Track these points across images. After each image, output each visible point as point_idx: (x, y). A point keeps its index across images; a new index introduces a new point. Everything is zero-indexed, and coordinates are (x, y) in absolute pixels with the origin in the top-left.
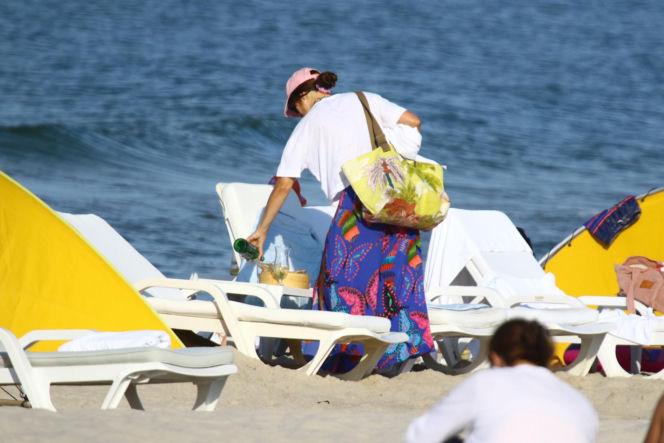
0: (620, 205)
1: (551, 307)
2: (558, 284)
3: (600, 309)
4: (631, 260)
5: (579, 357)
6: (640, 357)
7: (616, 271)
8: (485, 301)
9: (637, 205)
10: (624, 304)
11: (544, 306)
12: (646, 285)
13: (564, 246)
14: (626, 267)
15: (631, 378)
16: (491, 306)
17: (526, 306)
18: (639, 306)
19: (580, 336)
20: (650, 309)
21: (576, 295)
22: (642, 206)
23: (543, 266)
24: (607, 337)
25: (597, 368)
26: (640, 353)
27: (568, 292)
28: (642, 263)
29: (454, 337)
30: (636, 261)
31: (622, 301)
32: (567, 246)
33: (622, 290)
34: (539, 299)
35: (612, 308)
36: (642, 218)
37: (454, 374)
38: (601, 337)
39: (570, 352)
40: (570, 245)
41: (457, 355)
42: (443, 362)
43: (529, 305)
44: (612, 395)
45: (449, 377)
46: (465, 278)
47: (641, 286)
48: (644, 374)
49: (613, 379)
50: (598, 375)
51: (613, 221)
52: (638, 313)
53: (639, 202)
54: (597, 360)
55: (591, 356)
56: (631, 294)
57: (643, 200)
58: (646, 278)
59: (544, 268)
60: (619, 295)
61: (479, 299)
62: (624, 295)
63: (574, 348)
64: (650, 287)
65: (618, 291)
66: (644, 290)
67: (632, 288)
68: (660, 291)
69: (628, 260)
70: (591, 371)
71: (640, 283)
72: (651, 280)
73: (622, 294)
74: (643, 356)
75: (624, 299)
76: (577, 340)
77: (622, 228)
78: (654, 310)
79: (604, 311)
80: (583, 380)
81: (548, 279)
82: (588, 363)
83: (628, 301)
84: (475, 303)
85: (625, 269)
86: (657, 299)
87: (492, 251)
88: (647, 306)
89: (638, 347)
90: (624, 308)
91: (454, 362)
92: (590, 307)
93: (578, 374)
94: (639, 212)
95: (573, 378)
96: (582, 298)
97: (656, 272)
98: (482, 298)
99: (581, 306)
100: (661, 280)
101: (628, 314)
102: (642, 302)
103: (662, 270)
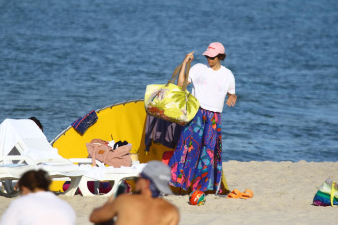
0: (88, 115)
1: (56, 164)
2: (60, 153)
3: (79, 164)
4: (93, 141)
5: (70, 187)
6: (99, 186)
7: (87, 146)
8: (24, 162)
9: (96, 115)
10: (91, 162)
11: (52, 164)
12: (101, 152)
13: (62, 135)
15: (94, 197)
16: (27, 164)
17: (44, 164)
18: (98, 162)
19: (70, 177)
20: (103, 164)
21: (68, 158)
22: (98, 115)
23: (52, 145)
24: (83, 177)
25: (78, 192)
26: (99, 184)
27: (64, 157)
28: (99, 142)
29: (10, 179)
30: (96, 141)
31: (90, 160)
32: (63, 135)
33: (89, 155)
34: (51, 160)
35: (85, 164)
36: (99, 121)
37: (10, 197)
38: (80, 177)
39: (66, 185)
40: (64, 135)
41: (11, 188)
42: (5, 192)
43: (46, 163)
44: (86, 204)
45: (8, 199)
46: (15, 152)
47: (99, 153)
48: (101, 194)
49: (86, 197)
50: (79, 195)
51: (85, 123)
52: (97, 166)
53: (97, 113)
54: (78, 189)
55: (76, 187)
56: (94, 157)
57: (98, 112)
58: (101, 149)
59: (52, 146)
60: (88, 158)
61: (22, 161)
62: (91, 157)
63: (67, 183)
64: (103, 153)
65: (88, 155)
66: (100, 155)
67: (94, 154)
68: (107, 155)
69: (92, 141)
70: (76, 194)
71: (98, 151)
72: (103, 150)
73: (89, 157)
74: (100, 186)
75: (91, 159)
76: (69, 179)
77: (89, 125)
78: (105, 164)
79: (81, 165)
80: (72, 198)
81: (54, 151)
82: (74, 190)
83: (92, 161)
84: (20, 163)
85: (91, 145)
86: (106, 159)
87: (27, 139)
88: (102, 162)
89: (98, 182)
90: (91, 164)
91: (10, 192)
92: (74, 163)
93: (69, 195)
94: (97, 118)
95: (67, 197)
96: (71, 160)
97: (105, 146)
98: (23, 161)
99: (70, 163)
100: (108, 150)
101: (93, 166)
102: (99, 161)
103: (108, 145)
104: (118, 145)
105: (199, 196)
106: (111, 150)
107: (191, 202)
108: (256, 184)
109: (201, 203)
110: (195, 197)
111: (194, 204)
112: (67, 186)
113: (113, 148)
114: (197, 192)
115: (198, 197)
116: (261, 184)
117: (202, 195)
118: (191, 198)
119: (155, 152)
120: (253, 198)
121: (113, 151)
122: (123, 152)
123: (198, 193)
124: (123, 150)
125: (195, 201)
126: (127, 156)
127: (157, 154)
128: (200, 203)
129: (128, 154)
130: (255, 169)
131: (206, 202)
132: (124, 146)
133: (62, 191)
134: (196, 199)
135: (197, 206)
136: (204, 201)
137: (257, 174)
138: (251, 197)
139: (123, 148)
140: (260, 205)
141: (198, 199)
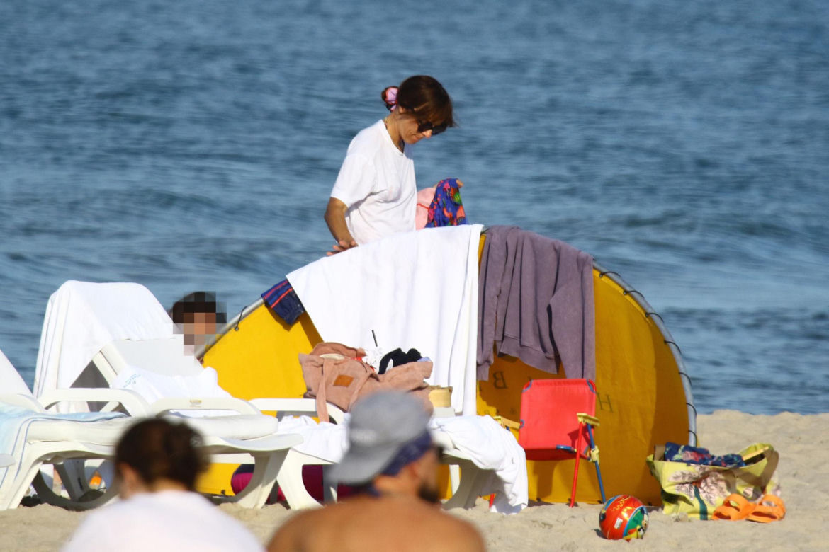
1: (212, 414)
2: (222, 383)
3: (280, 415)
4: (322, 348)
5: (252, 482)
7: (301, 363)
8: (121, 408)
10: (313, 409)
11: (203, 414)
12: (343, 381)
13: (228, 330)
14: (314, 357)
16: (127, 414)
17: (177, 414)
18: (333, 411)
19: (253, 453)
21: (247, 398)
23: (200, 358)
24: (290, 453)
25: (277, 497)
27: (234, 395)
28: (336, 351)
29: (79, 458)
30: (328, 349)
31: (310, 405)
32: (233, 331)
33: (309, 390)
34: (195, 404)
35: (297, 414)
37: (79, 509)
38: (282, 454)
39: (240, 476)
40: (237, 329)
41: (82, 483)
42: (63, 494)
43: (182, 412)
45: (74, 513)
46: (92, 377)
47: (336, 384)
50: (278, 506)
52: (332, 421)
54: (276, 486)
55: (271, 480)
56: (321, 395)
58: (343, 373)
59: (202, 362)
60: (305, 396)
61: (112, 405)
62: (314, 397)
63: (245, 470)
64: (347, 385)
65: (305, 391)
66: (339, 388)
67: (322, 386)
68: (361, 389)
69: (316, 349)
70: (270, 501)
71: (335, 378)
72: (349, 374)
73: (309, 395)
75: (312, 401)
76: (250, 460)
79: (285, 419)
80: (257, 514)
81: (207, 375)
82: (265, 491)
83: (317, 405)
84: (106, 410)
85: (314, 360)
87: (129, 340)
88: (344, 411)
90: (313, 414)
91: (79, 493)
92: (265, 413)
93: (251, 507)
95: (244, 511)
96: (255, 402)
97: (356, 364)
98: (116, 404)
99: (253, 412)
100: (362, 375)
101: (318, 422)
102: (338, 406)
103: (364, 359)
104: (391, 362)
105: (629, 512)
106: (372, 376)
107: (607, 529)
108: (796, 481)
109: (634, 535)
110: (619, 514)
111: (616, 535)
112: (243, 479)
113: (377, 370)
114: (623, 501)
115: (626, 515)
116: (810, 481)
117: (637, 509)
118: (604, 519)
119: (500, 384)
120: (787, 521)
121: (378, 380)
122: (408, 382)
123: (627, 504)
124: (406, 376)
125: (617, 526)
126: (418, 393)
127: (505, 387)
128: (630, 533)
129: (420, 388)
130: (791, 437)
131: (648, 532)
132: (409, 365)
133: (230, 492)
134: (619, 521)
135: (622, 541)
136: (644, 528)
137: (799, 452)
138: (781, 518)
139: (408, 370)
140: (807, 541)
141: (625, 521)
